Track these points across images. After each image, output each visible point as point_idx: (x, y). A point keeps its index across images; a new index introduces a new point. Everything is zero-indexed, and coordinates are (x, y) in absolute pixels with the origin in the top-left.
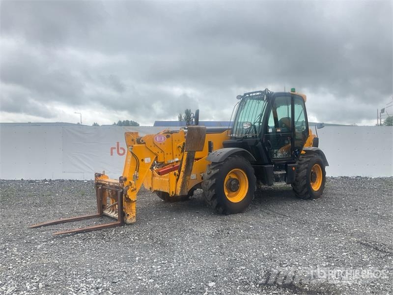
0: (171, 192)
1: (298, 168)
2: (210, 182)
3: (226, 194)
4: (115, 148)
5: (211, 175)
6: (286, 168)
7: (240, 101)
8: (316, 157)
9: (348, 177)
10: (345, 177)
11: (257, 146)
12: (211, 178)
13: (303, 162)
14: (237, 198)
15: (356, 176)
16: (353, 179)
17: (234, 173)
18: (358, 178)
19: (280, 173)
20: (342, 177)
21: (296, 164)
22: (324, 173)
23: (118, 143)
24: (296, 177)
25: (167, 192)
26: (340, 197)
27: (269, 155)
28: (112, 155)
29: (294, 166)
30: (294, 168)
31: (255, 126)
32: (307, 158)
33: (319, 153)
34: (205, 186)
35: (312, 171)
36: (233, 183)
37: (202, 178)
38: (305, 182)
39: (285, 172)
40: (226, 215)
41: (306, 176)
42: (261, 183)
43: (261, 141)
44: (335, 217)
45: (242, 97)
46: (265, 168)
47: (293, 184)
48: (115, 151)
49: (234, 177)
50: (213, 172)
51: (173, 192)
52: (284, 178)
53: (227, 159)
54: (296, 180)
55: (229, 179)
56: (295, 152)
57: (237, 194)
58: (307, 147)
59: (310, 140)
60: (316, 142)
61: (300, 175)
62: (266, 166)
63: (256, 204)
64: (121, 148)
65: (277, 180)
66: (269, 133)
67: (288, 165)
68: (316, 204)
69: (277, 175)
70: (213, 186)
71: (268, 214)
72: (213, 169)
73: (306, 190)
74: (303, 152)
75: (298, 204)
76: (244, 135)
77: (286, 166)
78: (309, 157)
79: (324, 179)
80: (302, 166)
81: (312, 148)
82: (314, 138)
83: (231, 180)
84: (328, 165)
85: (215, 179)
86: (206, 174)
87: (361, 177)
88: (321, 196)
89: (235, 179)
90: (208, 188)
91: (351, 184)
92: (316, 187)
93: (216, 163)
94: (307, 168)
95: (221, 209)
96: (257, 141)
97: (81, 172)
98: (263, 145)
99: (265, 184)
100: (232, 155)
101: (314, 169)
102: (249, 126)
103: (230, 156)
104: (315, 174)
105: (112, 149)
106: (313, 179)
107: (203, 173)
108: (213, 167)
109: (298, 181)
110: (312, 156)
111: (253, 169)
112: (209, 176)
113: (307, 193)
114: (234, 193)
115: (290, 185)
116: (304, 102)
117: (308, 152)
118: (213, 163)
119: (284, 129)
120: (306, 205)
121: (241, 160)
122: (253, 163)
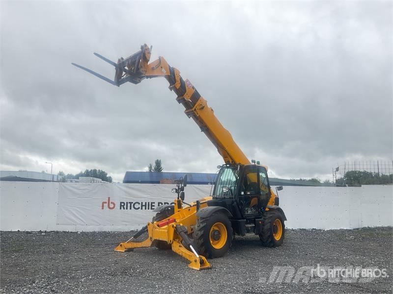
0: (169, 241)
1: (263, 222)
2: (199, 233)
3: (211, 242)
4: (106, 203)
5: (200, 227)
6: (254, 222)
7: (219, 169)
8: (277, 213)
9: (305, 230)
10: (303, 230)
11: (233, 205)
12: (200, 230)
13: (267, 217)
14: (219, 245)
15: (312, 228)
16: (310, 231)
17: (217, 226)
18: (314, 230)
19: (250, 226)
20: (300, 229)
21: (262, 219)
22: (283, 226)
23: (109, 198)
24: (263, 229)
25: (165, 240)
26: (296, 245)
27: (242, 211)
28: (103, 209)
29: (261, 221)
30: (260, 222)
31: (231, 190)
32: (270, 214)
33: (280, 210)
34: (195, 236)
35: (274, 224)
36: (216, 233)
37: (192, 230)
38: (269, 234)
39: (254, 225)
40: (212, 259)
41: (270, 229)
42: (236, 234)
43: (236, 201)
44: (291, 259)
45: (221, 167)
46: (239, 222)
47: (260, 235)
48: (106, 205)
49: (216, 228)
50: (202, 225)
51: (171, 241)
52: (254, 230)
53: (211, 215)
54: (262, 232)
55: (213, 231)
56: (261, 209)
57: (218, 242)
58: (271, 205)
59: (272, 199)
60: (277, 201)
61: (266, 227)
62: (239, 220)
63: (233, 250)
64: (112, 203)
65: (248, 231)
66: (241, 195)
67: (256, 220)
68: (277, 250)
69: (248, 227)
70: (202, 236)
71: (242, 258)
72: (201, 223)
73: (270, 240)
74: (267, 209)
75: (265, 250)
76: (223, 197)
77: (255, 220)
78: (272, 213)
79: (284, 230)
80: (266, 221)
81: (274, 206)
82: (276, 198)
83: (215, 231)
84: (286, 220)
85: (203, 231)
86: (196, 227)
87: (315, 229)
88: (282, 245)
89: (217, 230)
90: (198, 238)
91: (307, 236)
92: (277, 238)
93: (204, 218)
94: (270, 222)
95: (207, 254)
96: (233, 201)
97: (74, 225)
98: (237, 204)
99: (239, 235)
100: (216, 212)
101: (276, 223)
102: (227, 190)
103: (214, 213)
104: (276, 227)
105: (103, 203)
106: (276, 231)
107: (193, 225)
108: (202, 221)
109: (264, 233)
110: (274, 213)
111: (230, 222)
112: (199, 228)
113: (271, 242)
114: (217, 241)
115: (258, 236)
116: (266, 171)
117: (271, 209)
118: (202, 218)
119: (252, 192)
120: (270, 251)
121: (222, 216)
122: (230, 218)
